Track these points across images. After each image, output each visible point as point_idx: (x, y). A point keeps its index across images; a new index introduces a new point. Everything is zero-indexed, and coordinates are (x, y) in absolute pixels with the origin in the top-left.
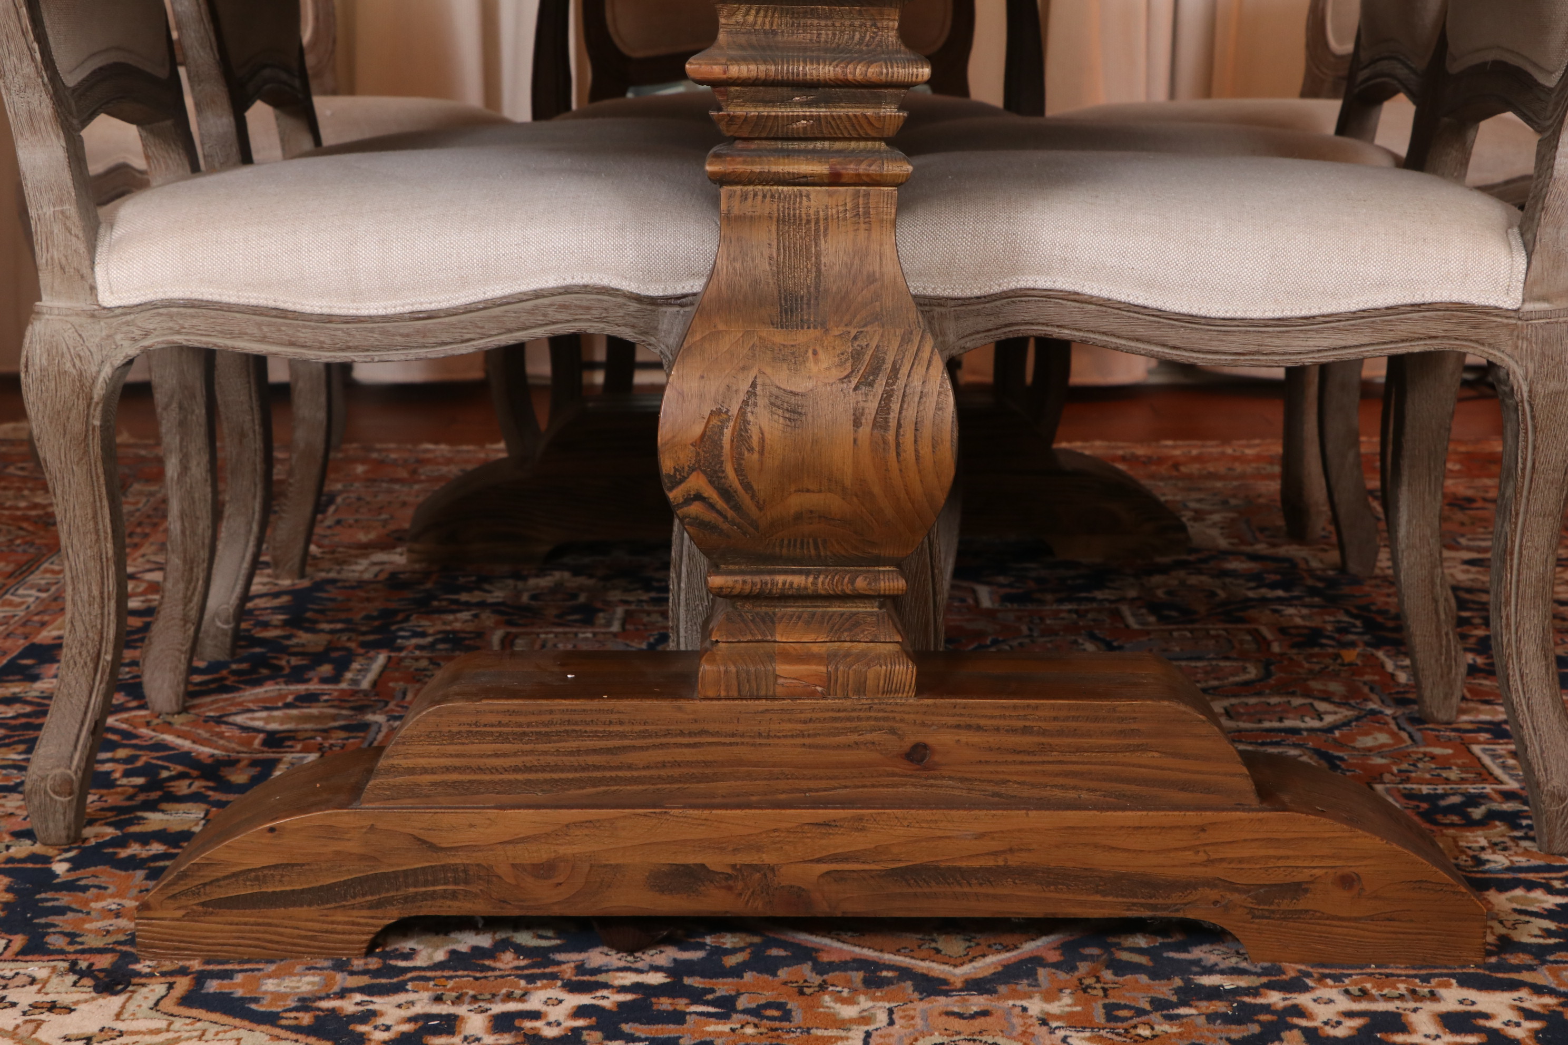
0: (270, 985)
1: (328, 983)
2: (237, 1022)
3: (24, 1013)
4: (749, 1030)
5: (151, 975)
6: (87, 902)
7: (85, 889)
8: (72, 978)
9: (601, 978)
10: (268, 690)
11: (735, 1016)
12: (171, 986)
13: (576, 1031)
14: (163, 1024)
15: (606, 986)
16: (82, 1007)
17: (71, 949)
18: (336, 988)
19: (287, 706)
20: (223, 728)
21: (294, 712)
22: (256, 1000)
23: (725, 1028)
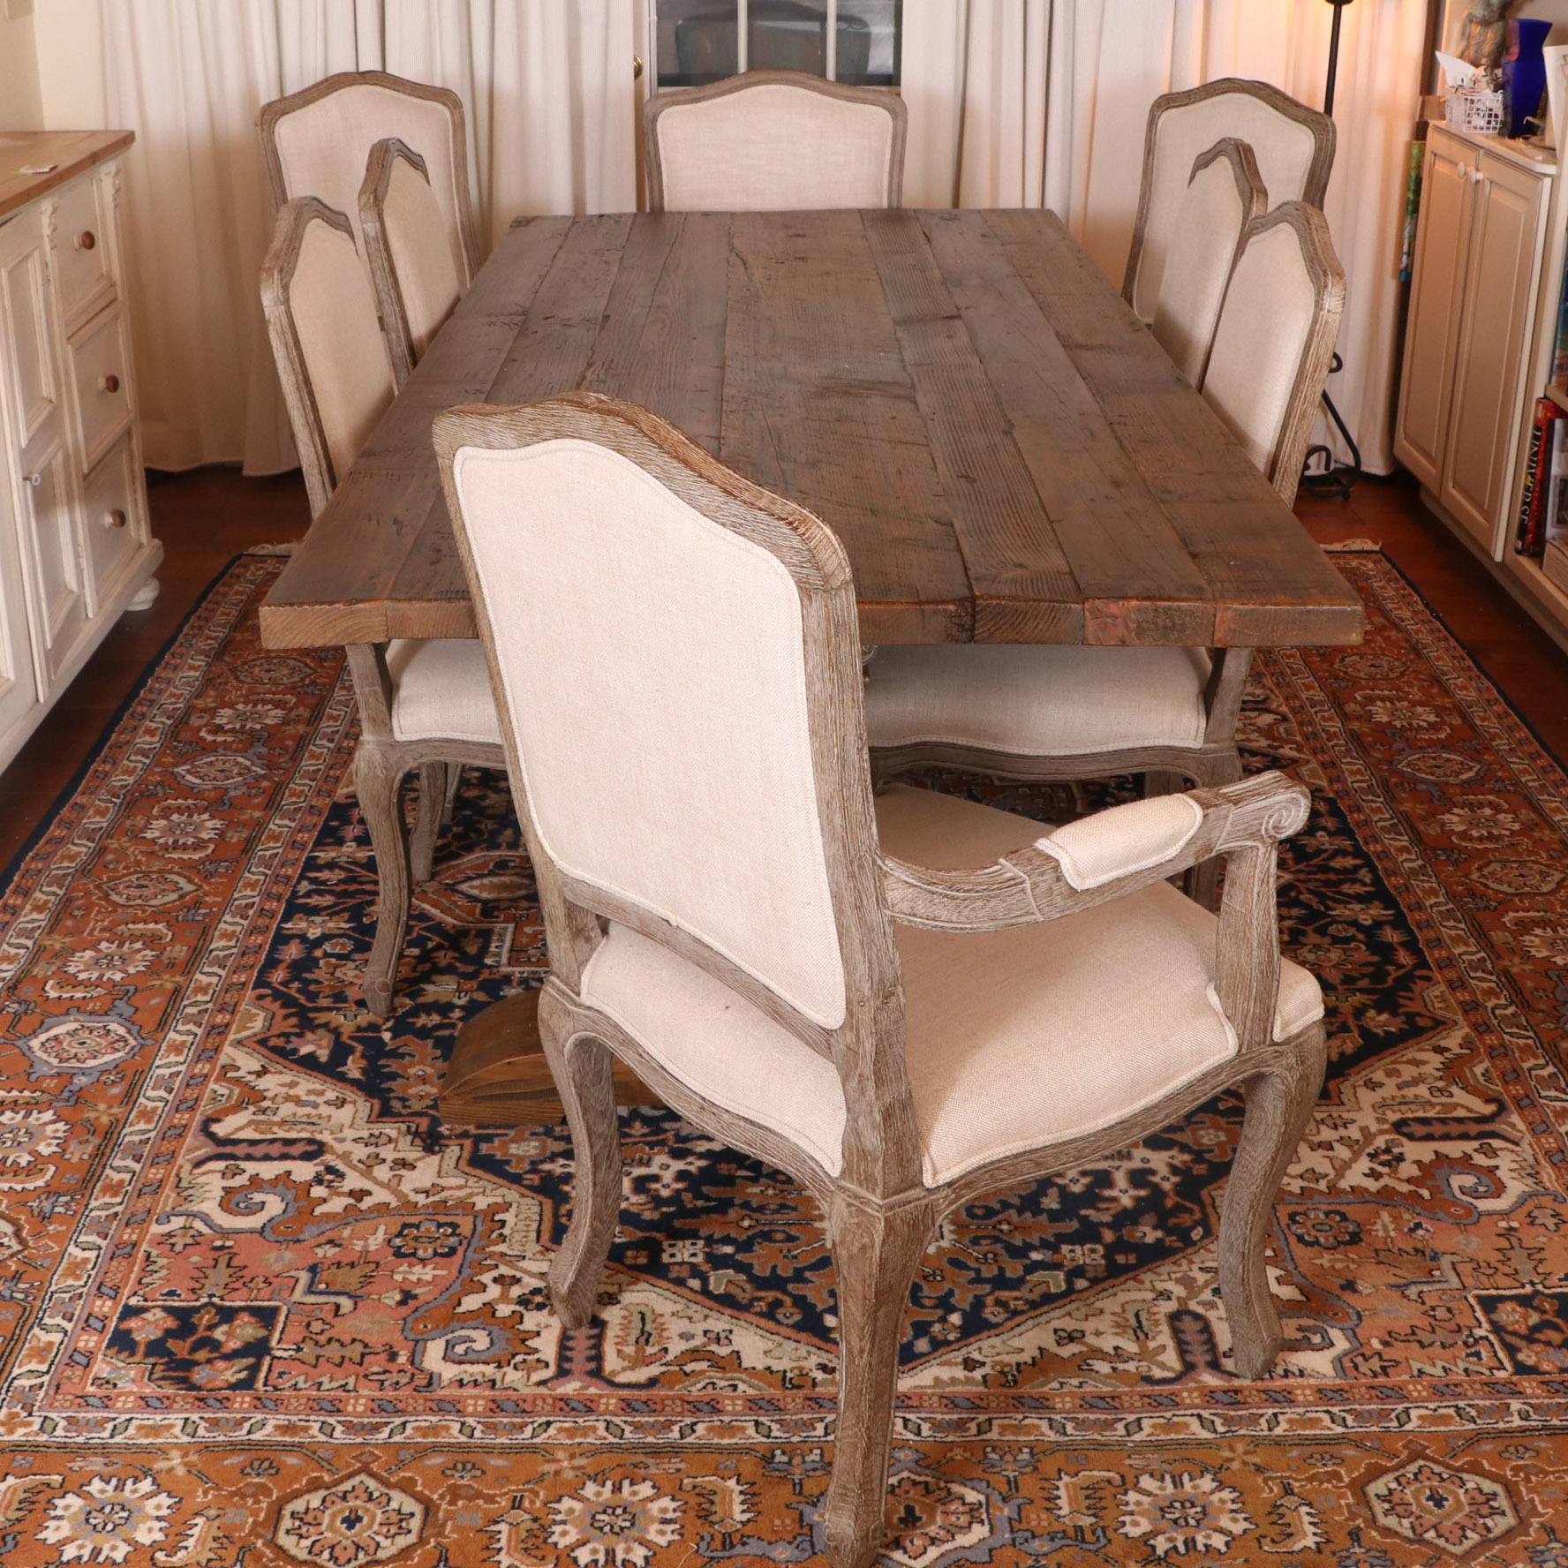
0: (514, 1149)
1: (544, 1148)
2: (500, 1181)
3: (391, 1169)
4: (770, 1192)
5: (449, 1137)
6: (405, 1068)
7: (402, 1056)
8: (409, 1138)
9: (688, 1145)
10: (475, 857)
11: (763, 1180)
12: (462, 1146)
13: (678, 1191)
14: (461, 1181)
15: (691, 1153)
16: (419, 1164)
17: (404, 1112)
18: (548, 1154)
19: (492, 873)
20: (456, 897)
21: (495, 880)
22: (508, 1162)
23: (757, 1190)
